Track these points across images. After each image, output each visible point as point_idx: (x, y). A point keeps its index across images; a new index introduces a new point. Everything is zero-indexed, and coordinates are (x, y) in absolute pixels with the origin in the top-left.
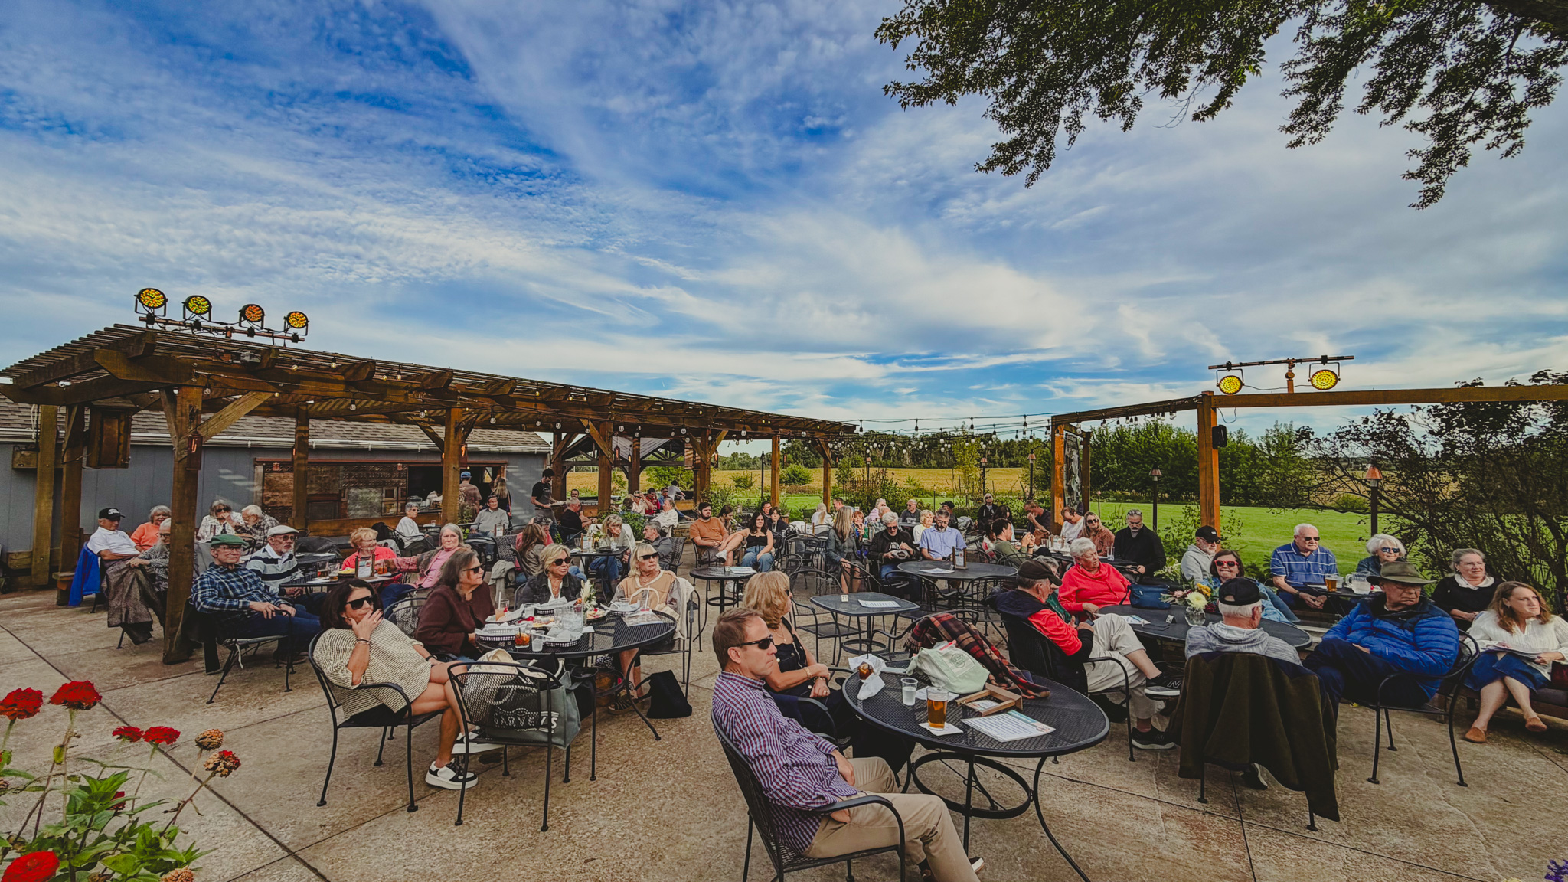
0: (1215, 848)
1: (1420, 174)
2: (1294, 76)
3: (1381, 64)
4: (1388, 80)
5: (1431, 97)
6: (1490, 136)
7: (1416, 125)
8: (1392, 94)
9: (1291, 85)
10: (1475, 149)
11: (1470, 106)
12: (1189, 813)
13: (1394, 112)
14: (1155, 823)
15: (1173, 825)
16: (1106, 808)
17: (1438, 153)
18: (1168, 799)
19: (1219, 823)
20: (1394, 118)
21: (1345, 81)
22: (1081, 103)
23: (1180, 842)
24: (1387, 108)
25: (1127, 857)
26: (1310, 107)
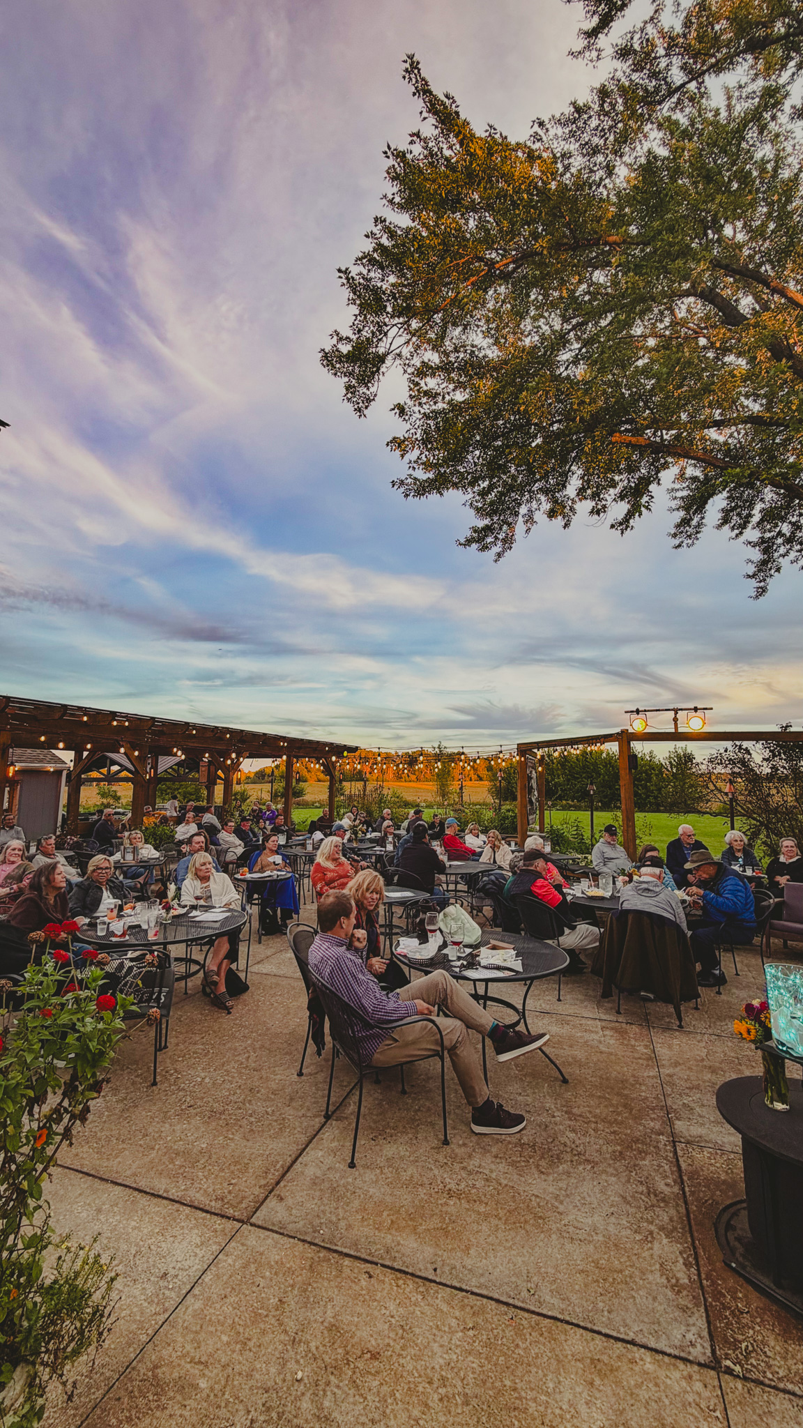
0: (633, 1042)
1: (753, 576)
2: (675, 498)
3: (728, 498)
4: (732, 509)
5: (758, 523)
6: (793, 555)
7: (750, 543)
8: (735, 519)
9: (674, 504)
10: (784, 562)
11: (780, 534)
12: (617, 1024)
13: (737, 531)
14: (597, 1033)
15: (608, 1032)
16: (566, 1027)
17: (764, 563)
18: (604, 1017)
19: (635, 1029)
20: (737, 536)
21: (707, 507)
22: (534, 505)
23: (612, 1042)
24: (733, 528)
25: (580, 1054)
26: (685, 522)
